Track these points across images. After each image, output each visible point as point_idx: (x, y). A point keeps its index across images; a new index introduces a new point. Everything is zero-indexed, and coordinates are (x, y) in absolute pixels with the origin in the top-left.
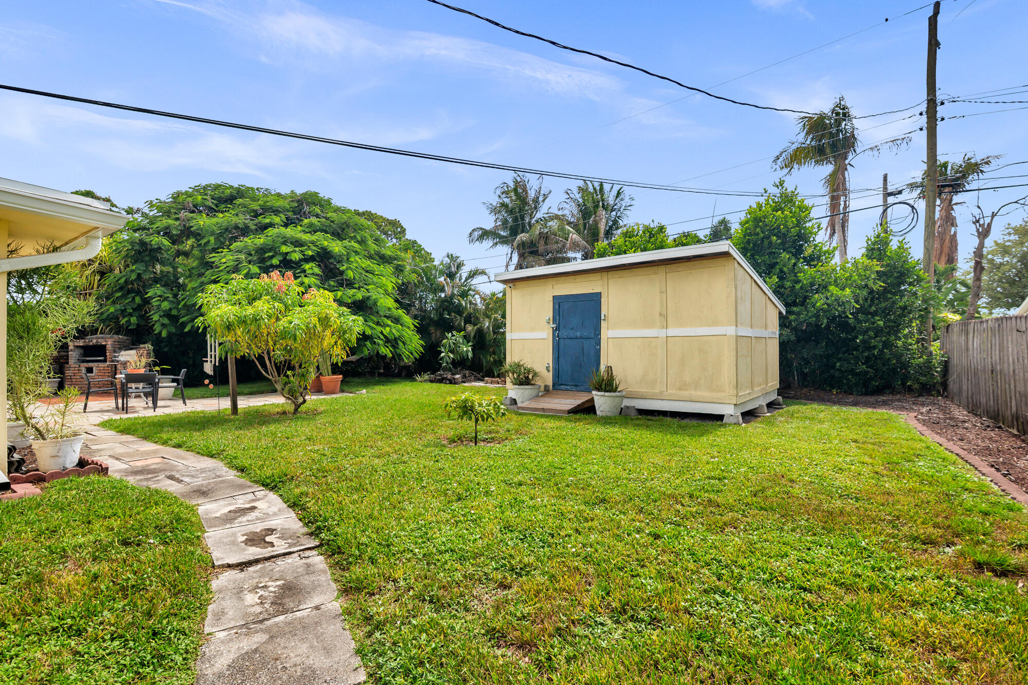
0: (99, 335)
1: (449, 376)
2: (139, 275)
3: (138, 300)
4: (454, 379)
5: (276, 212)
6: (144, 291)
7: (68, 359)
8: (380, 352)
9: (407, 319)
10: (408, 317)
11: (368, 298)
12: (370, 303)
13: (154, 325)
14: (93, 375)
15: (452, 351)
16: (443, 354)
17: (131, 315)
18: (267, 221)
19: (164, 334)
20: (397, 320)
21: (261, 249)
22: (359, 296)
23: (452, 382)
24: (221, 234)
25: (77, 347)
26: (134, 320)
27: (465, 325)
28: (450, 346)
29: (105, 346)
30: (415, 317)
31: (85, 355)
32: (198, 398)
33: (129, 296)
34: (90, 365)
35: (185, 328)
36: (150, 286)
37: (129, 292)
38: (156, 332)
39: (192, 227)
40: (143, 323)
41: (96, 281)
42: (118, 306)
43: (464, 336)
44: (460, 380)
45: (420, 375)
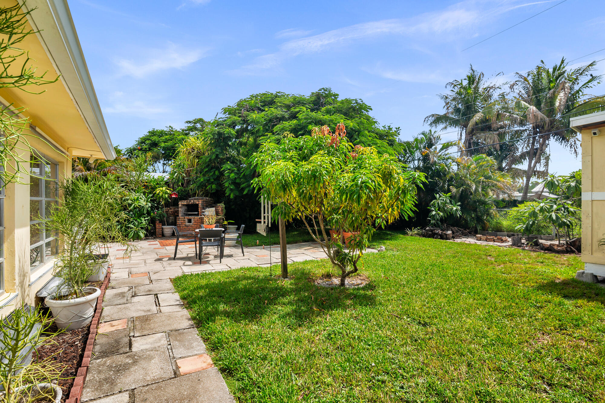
0: (196, 197)
1: (440, 232)
2: (217, 155)
3: (217, 173)
4: (446, 235)
5: (303, 104)
6: (220, 166)
7: (178, 213)
13: (225, 190)
14: (191, 224)
15: (440, 210)
16: (434, 213)
17: (212, 183)
18: (297, 110)
19: (232, 196)
21: (295, 129)
23: (443, 237)
24: (266, 124)
25: (184, 205)
26: (214, 186)
28: (439, 206)
29: (198, 205)
31: (188, 210)
32: (252, 246)
33: (212, 171)
34: (190, 217)
35: (244, 191)
36: (224, 163)
37: (212, 168)
38: (227, 195)
39: (249, 120)
40: (220, 188)
41: (196, 163)
42: (206, 178)
43: (451, 197)
44: (451, 236)
45: (411, 229)
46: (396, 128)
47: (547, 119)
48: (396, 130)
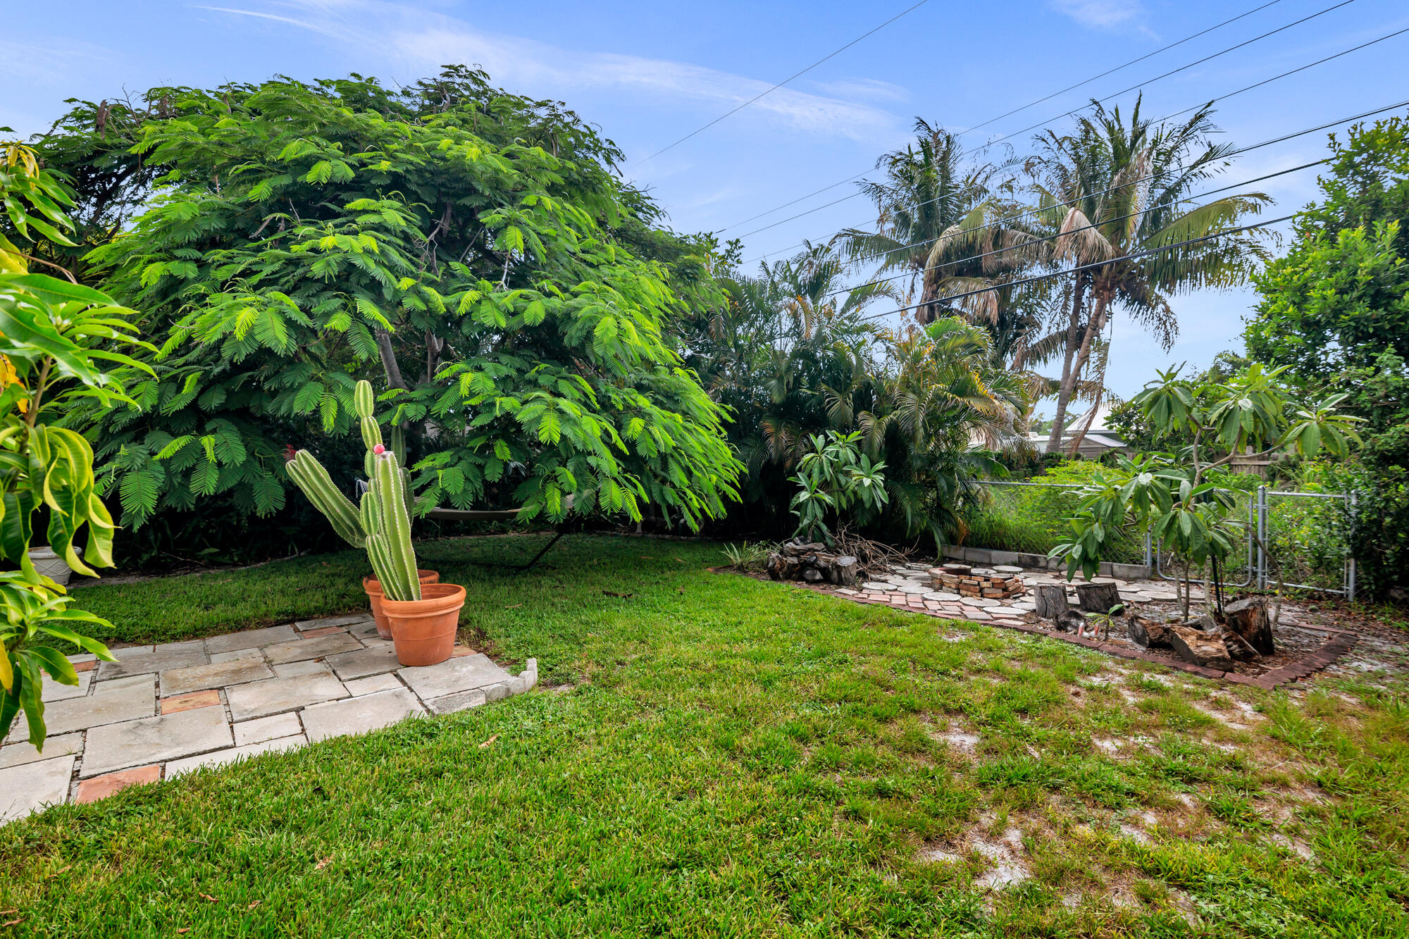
1: (824, 559)
4: (839, 568)
8: (603, 503)
9: (701, 401)
10: (705, 395)
11: (568, 317)
12: (572, 336)
15: (825, 485)
16: (804, 496)
20: (670, 399)
22: (536, 311)
23: (831, 577)
27: (856, 412)
28: (822, 472)
30: (725, 398)
43: (859, 443)
44: (854, 572)
45: (739, 547)
46: (730, 243)
47: (1110, 249)
48: (729, 247)
